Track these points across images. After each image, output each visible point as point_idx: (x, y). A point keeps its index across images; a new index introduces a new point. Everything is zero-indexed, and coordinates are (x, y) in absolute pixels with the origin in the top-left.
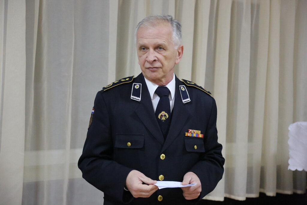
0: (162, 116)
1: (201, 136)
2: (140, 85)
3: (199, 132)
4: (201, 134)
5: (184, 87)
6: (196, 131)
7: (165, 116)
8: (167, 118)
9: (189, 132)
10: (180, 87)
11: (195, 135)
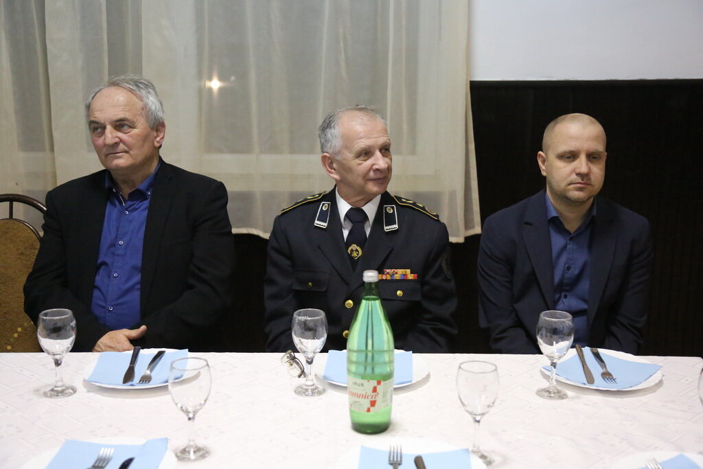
0: (352, 250)
1: (411, 277)
2: (329, 204)
3: (408, 271)
4: (411, 273)
5: (393, 208)
6: (400, 271)
7: (357, 250)
8: (359, 255)
9: (386, 273)
10: (386, 207)
11: (397, 277)
